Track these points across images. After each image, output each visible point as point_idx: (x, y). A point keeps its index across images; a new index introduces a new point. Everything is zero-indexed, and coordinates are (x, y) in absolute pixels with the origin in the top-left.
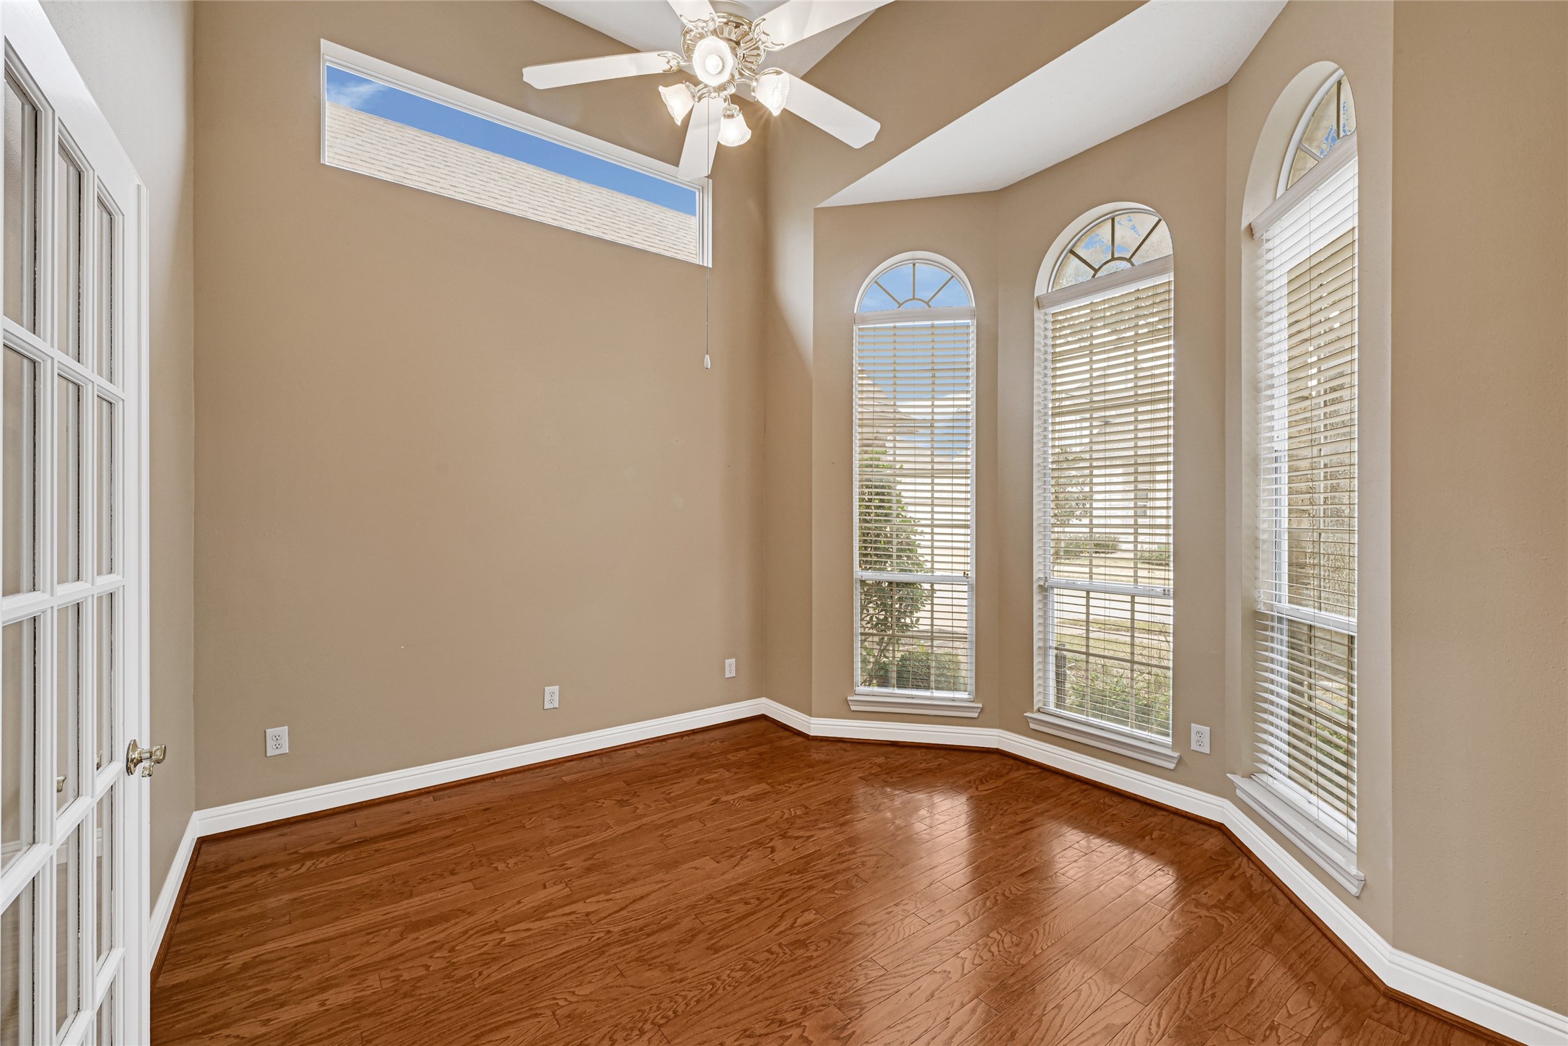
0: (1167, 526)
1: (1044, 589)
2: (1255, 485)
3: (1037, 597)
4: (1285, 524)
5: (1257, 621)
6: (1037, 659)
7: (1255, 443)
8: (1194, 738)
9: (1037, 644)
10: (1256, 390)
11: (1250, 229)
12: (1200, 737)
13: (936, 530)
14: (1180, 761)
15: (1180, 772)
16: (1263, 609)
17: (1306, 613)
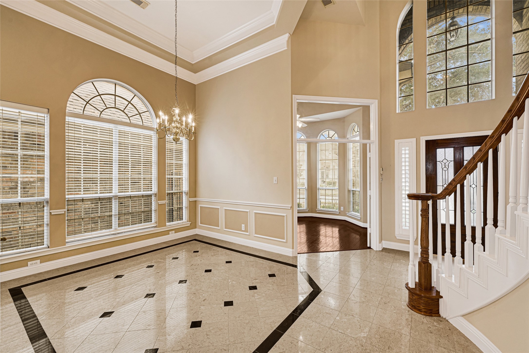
0: (337, 179)
1: (318, 189)
2: (349, 173)
3: (317, 190)
4: (352, 178)
5: (349, 191)
6: (318, 201)
7: (349, 167)
8: (341, 209)
9: (318, 198)
10: (349, 160)
11: (348, 138)
12: (342, 209)
13: (300, 180)
14: (340, 212)
15: (339, 214)
16: (350, 189)
17: (354, 189)
